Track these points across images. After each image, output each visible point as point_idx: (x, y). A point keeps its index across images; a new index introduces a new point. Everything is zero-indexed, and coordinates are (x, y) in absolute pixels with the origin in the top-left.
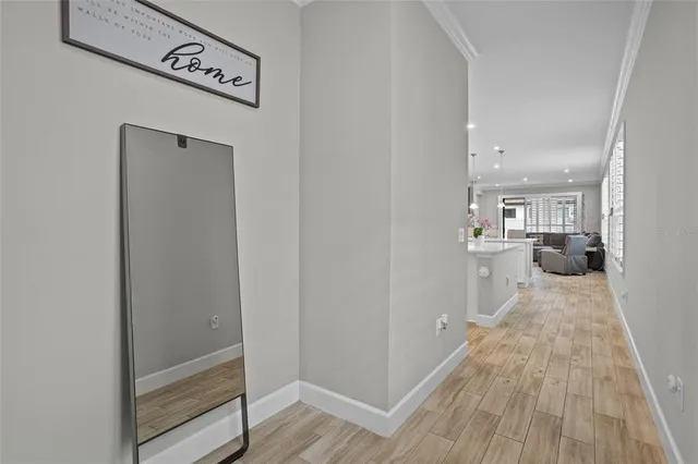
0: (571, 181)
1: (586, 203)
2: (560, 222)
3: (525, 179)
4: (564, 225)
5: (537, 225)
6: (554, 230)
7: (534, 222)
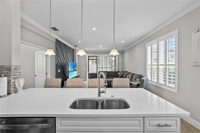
7: (101, 67)
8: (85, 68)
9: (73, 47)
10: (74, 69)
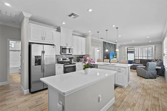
0: (150, 41)
1: (156, 49)
2: (146, 55)
3: (133, 41)
4: (148, 57)
5: (138, 56)
6: (144, 58)
7: (137, 55)
8: (124, 57)
9: (115, 44)
10: (113, 56)
